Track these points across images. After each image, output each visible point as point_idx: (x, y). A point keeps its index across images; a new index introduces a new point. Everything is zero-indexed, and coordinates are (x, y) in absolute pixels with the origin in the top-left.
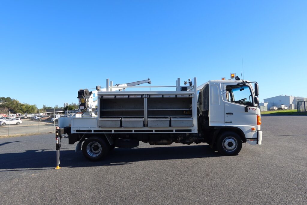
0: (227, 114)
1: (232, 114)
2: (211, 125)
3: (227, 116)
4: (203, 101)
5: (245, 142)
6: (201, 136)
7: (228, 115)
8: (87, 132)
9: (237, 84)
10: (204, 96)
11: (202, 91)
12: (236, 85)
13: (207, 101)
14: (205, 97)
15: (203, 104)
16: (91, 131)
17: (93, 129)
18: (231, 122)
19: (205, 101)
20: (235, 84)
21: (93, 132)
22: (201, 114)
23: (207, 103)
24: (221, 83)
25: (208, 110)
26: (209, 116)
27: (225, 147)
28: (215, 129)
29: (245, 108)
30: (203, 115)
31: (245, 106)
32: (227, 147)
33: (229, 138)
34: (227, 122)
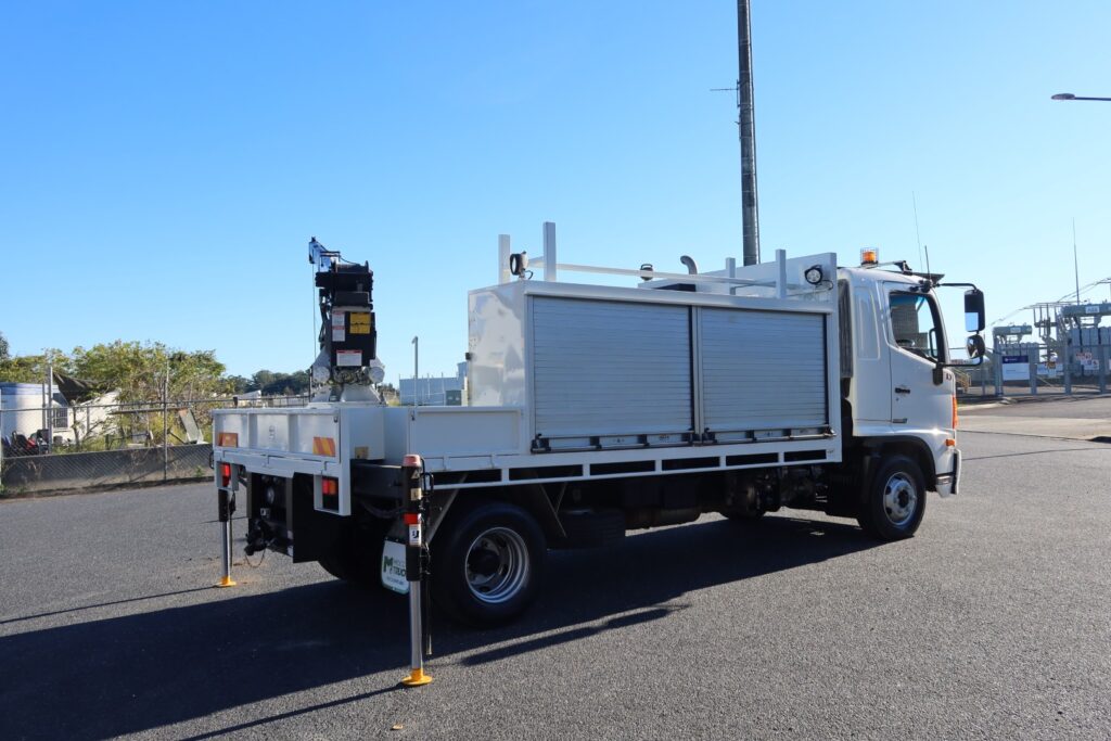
0: (898, 390)
1: (908, 391)
3: (897, 399)
5: (933, 489)
7: (899, 395)
8: (466, 482)
9: (912, 289)
16: (495, 474)
17: (505, 467)
18: (904, 421)
21: (505, 481)
23: (847, 351)
24: (879, 281)
27: (889, 510)
29: (934, 370)
31: (934, 365)
32: (895, 507)
33: (899, 478)
34: (896, 422)
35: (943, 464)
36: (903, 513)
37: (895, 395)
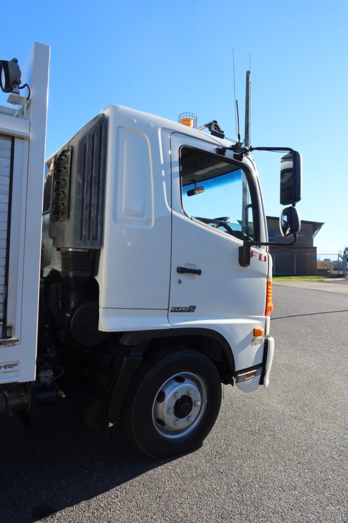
0: (181, 270)
1: (199, 272)
2: (106, 324)
3: (180, 282)
4: (73, 194)
6: (49, 383)
7: (183, 277)
9: (219, 150)
10: (82, 172)
11: (76, 144)
12: (214, 152)
13: (94, 201)
14: (87, 178)
15: (72, 212)
18: (191, 309)
19: (85, 202)
20: (211, 149)
22: (58, 268)
23: (93, 209)
24: (164, 129)
25: (97, 247)
26: (102, 278)
27: (161, 422)
28: (125, 342)
29: (241, 249)
30: (71, 274)
31: (241, 243)
32: (170, 419)
33: (180, 380)
34: (177, 310)
35: (246, 357)
36: (182, 423)
37: (176, 276)
